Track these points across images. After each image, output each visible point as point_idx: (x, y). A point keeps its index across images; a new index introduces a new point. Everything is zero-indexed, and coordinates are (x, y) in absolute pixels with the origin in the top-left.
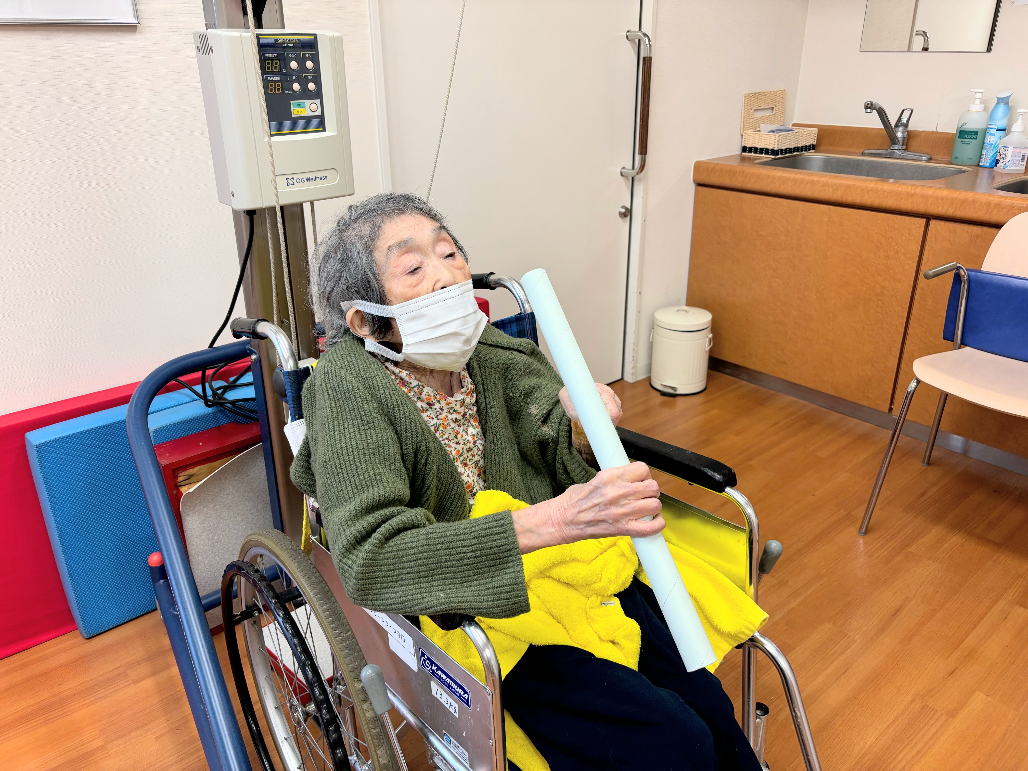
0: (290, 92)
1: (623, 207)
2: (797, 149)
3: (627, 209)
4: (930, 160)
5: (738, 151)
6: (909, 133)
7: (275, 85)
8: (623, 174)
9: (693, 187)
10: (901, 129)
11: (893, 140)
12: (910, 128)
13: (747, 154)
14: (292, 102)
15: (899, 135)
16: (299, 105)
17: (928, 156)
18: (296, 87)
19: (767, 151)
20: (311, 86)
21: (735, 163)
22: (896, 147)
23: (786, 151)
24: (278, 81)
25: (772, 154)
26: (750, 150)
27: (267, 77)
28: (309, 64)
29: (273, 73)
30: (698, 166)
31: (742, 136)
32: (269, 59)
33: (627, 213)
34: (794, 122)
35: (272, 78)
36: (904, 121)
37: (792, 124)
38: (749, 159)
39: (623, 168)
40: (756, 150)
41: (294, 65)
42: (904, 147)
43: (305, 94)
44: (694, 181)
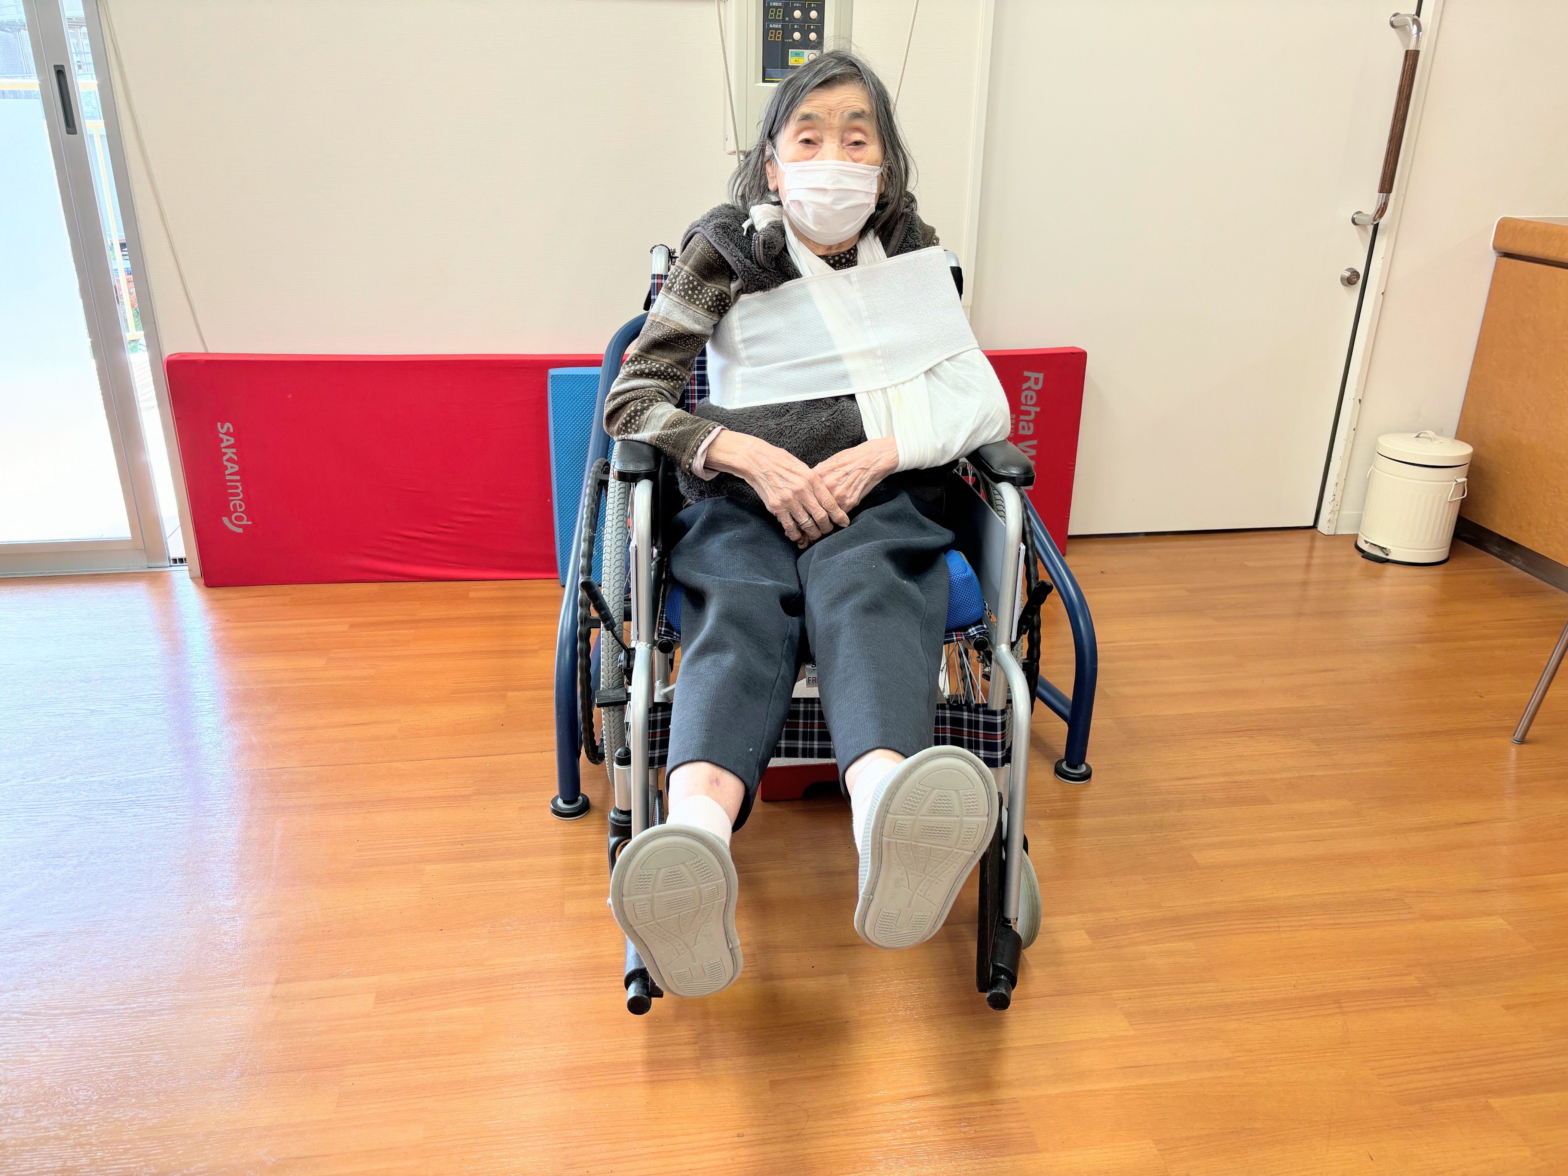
0: (791, 40)
1: (1352, 270)
3: (1357, 273)
7: (776, 33)
8: (1356, 221)
9: (1492, 257)
14: (790, 50)
16: (797, 54)
18: (797, 36)
20: (813, 36)
24: (778, 29)
27: (768, 25)
28: (814, 14)
29: (775, 21)
30: (1505, 226)
32: (773, 7)
33: (1357, 280)
35: (774, 26)
39: (1358, 213)
41: (797, 14)
43: (805, 44)
44: (1495, 248)
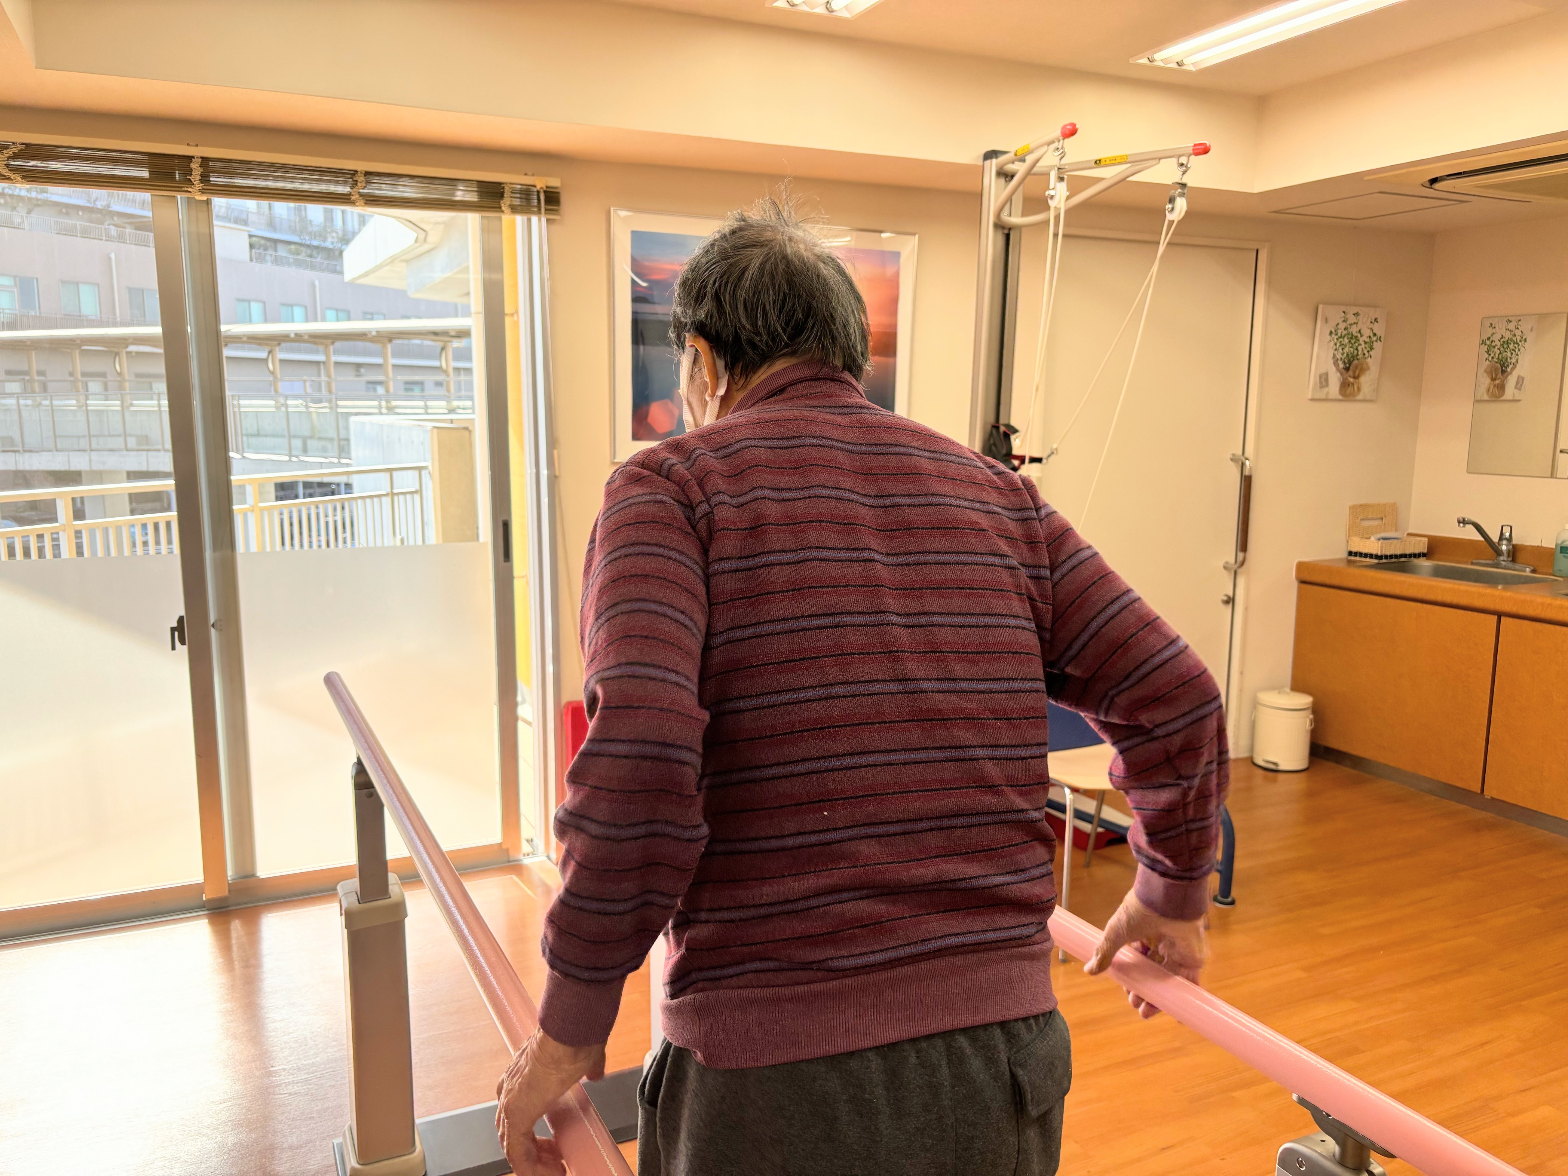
1: (1226, 595)
2: (1405, 556)
3: (1229, 597)
4: (1534, 571)
5: (1344, 555)
6: (1514, 546)
8: (1226, 567)
9: (1295, 584)
10: (1505, 542)
11: (1499, 553)
12: (1514, 542)
13: (1353, 558)
15: (1504, 548)
17: (1532, 568)
19: (1371, 556)
21: (1343, 565)
22: (1502, 558)
23: (1391, 557)
25: (1376, 558)
26: (1356, 554)
30: (1301, 566)
31: (1348, 542)
33: (1230, 601)
34: (1410, 531)
36: (1507, 535)
37: (1406, 533)
38: (1355, 562)
39: (1226, 563)
40: (1361, 555)
42: (1510, 559)
44: (1297, 578)
